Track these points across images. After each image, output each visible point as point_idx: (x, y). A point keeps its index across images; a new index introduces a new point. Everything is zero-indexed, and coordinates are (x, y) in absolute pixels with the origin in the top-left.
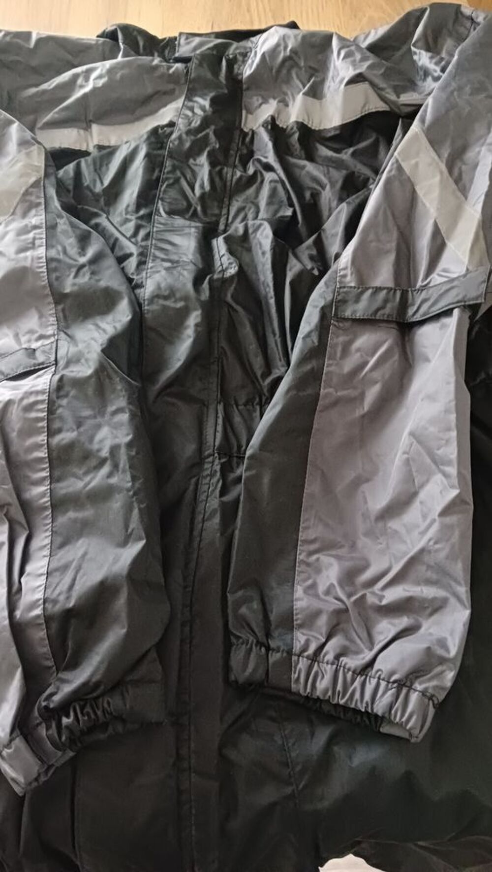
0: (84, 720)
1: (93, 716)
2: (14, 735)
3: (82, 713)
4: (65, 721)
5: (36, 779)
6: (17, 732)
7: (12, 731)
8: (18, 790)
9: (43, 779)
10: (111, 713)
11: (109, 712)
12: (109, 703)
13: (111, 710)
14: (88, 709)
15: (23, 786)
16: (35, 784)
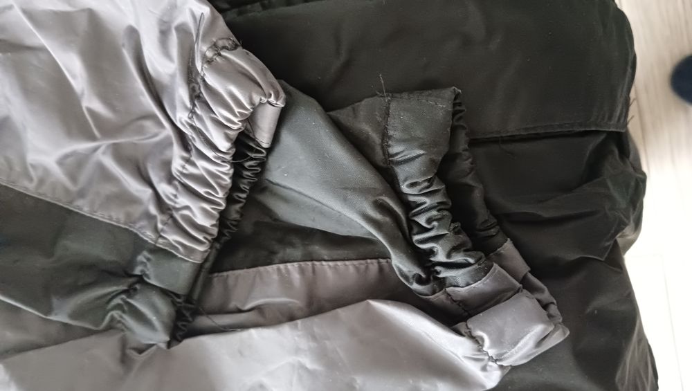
0: (439, 227)
1: (434, 213)
2: (463, 330)
3: (427, 230)
4: (441, 257)
5: (545, 306)
6: (461, 326)
7: (459, 333)
8: (557, 338)
9: (546, 296)
10: (429, 180)
11: (426, 184)
12: (413, 185)
13: (425, 181)
14: (422, 220)
15: (551, 328)
16: (554, 309)
